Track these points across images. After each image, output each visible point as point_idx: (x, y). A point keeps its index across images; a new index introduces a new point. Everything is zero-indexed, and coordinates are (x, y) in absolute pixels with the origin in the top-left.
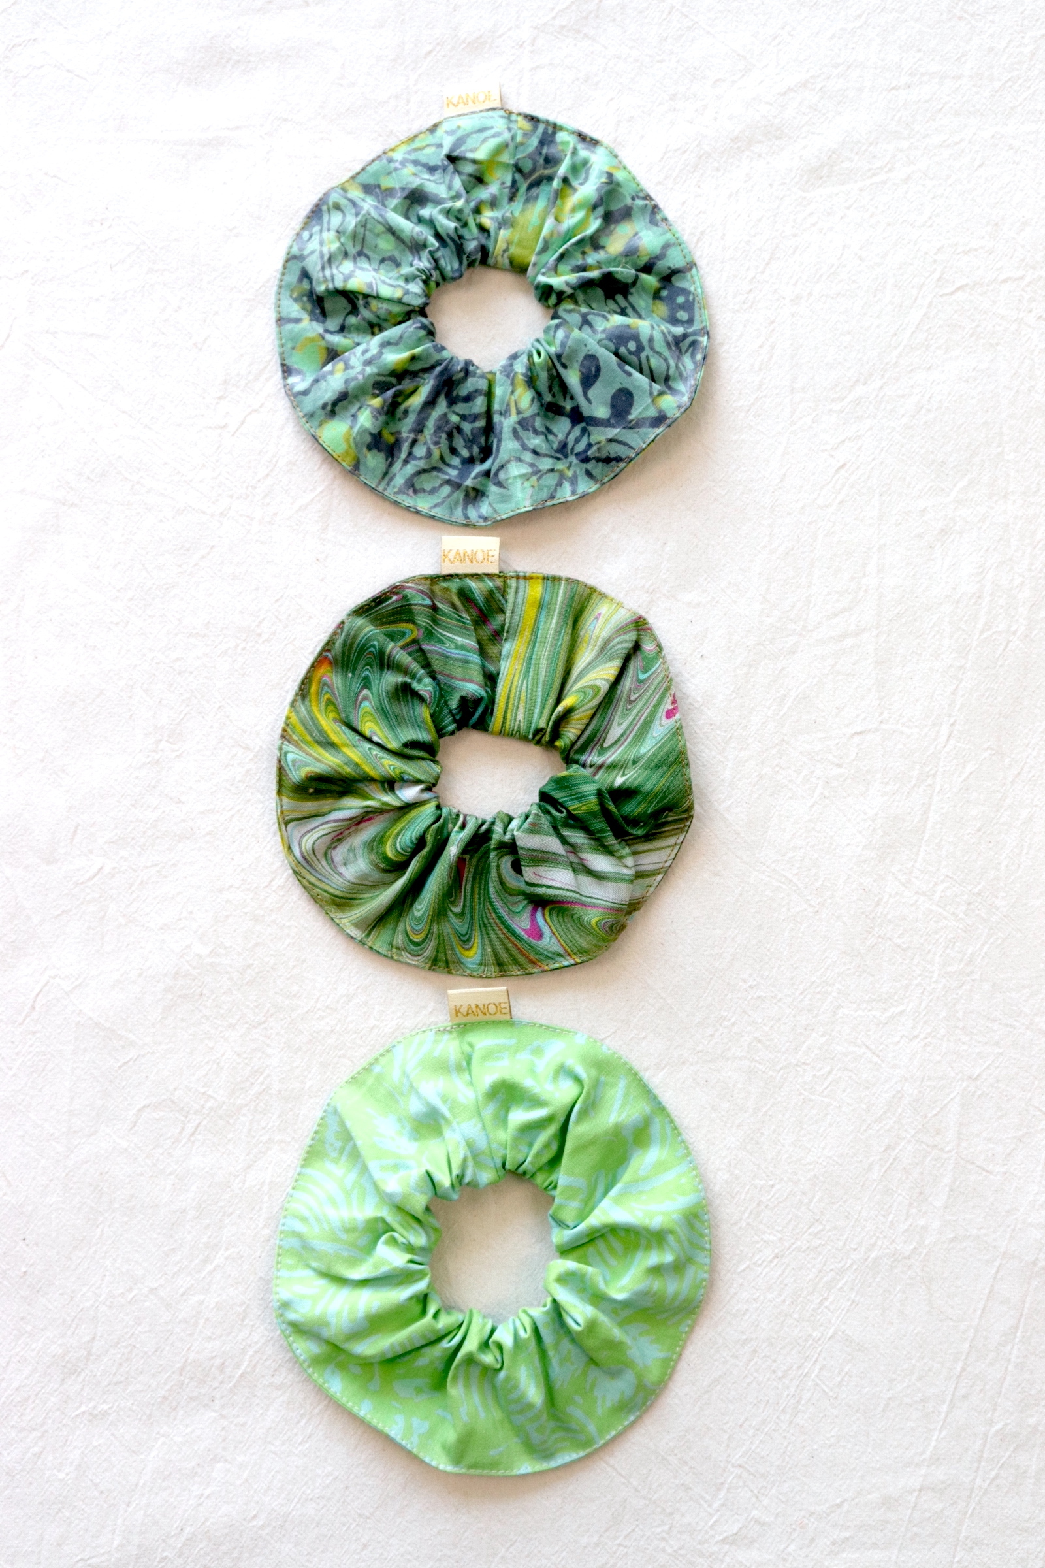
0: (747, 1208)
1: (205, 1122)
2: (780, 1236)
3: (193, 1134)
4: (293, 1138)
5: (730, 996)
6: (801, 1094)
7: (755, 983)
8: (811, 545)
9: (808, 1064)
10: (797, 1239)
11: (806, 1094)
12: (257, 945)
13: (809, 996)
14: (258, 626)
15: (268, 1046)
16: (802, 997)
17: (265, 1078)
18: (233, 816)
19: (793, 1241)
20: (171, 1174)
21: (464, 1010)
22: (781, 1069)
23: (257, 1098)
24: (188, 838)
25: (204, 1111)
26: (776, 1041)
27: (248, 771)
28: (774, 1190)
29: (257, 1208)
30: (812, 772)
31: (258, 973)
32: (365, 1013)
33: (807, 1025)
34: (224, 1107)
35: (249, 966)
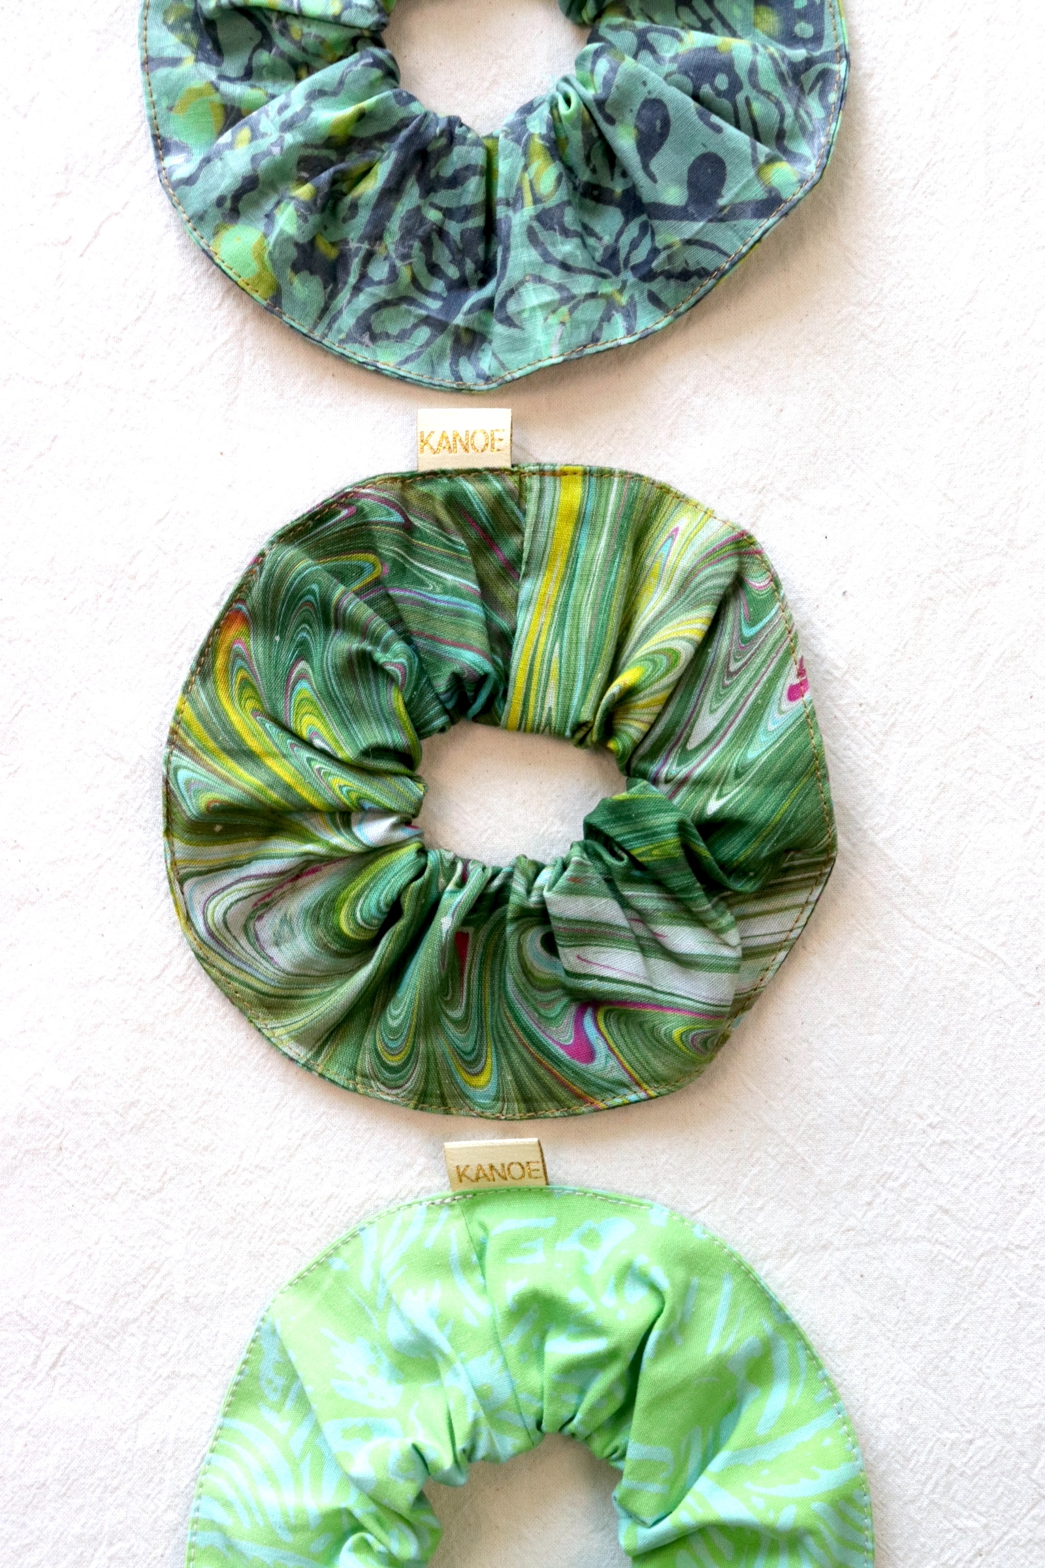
0: (929, 1477)
1: (71, 1348)
2: (984, 1521)
3: (54, 1366)
4: (210, 1370)
5: (897, 1141)
6: (1014, 1296)
7: (938, 1119)
8: (1022, 406)
9: (1026, 1248)
10: (1012, 1526)
11: (1023, 1294)
12: (145, 1069)
13: (1026, 1139)
14: (130, 563)
15: (167, 1227)
16: (1014, 1141)
17: (164, 1278)
18: (100, 867)
19: (1005, 1529)
20: (21, 1428)
21: (471, 1173)
22: (982, 1255)
23: (152, 1308)
24: (32, 903)
25: (70, 1329)
26: (973, 1210)
27: (122, 796)
28: (973, 1448)
29: (156, 1480)
30: (1027, 779)
31: (147, 1115)
32: (317, 1175)
33: (1023, 1186)
34: (101, 1324)
35: (133, 1104)
